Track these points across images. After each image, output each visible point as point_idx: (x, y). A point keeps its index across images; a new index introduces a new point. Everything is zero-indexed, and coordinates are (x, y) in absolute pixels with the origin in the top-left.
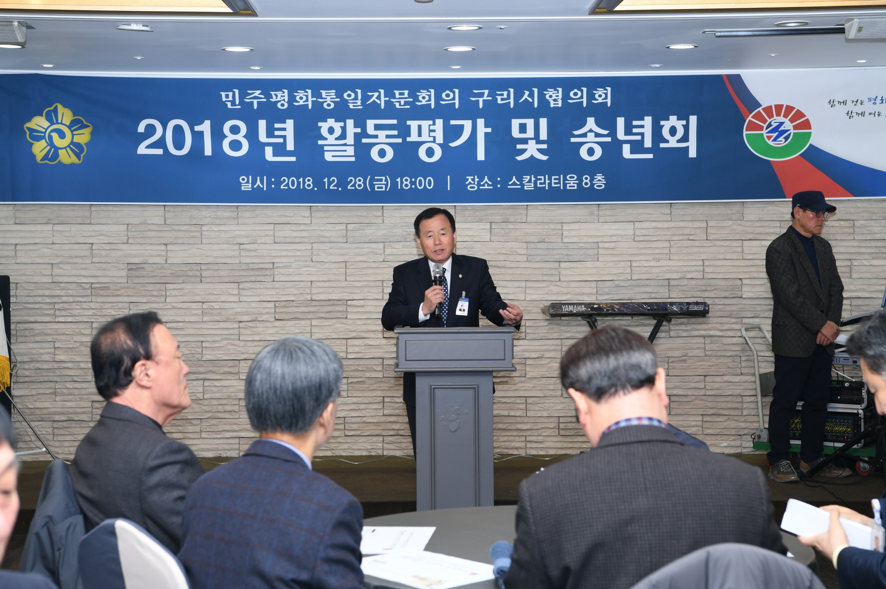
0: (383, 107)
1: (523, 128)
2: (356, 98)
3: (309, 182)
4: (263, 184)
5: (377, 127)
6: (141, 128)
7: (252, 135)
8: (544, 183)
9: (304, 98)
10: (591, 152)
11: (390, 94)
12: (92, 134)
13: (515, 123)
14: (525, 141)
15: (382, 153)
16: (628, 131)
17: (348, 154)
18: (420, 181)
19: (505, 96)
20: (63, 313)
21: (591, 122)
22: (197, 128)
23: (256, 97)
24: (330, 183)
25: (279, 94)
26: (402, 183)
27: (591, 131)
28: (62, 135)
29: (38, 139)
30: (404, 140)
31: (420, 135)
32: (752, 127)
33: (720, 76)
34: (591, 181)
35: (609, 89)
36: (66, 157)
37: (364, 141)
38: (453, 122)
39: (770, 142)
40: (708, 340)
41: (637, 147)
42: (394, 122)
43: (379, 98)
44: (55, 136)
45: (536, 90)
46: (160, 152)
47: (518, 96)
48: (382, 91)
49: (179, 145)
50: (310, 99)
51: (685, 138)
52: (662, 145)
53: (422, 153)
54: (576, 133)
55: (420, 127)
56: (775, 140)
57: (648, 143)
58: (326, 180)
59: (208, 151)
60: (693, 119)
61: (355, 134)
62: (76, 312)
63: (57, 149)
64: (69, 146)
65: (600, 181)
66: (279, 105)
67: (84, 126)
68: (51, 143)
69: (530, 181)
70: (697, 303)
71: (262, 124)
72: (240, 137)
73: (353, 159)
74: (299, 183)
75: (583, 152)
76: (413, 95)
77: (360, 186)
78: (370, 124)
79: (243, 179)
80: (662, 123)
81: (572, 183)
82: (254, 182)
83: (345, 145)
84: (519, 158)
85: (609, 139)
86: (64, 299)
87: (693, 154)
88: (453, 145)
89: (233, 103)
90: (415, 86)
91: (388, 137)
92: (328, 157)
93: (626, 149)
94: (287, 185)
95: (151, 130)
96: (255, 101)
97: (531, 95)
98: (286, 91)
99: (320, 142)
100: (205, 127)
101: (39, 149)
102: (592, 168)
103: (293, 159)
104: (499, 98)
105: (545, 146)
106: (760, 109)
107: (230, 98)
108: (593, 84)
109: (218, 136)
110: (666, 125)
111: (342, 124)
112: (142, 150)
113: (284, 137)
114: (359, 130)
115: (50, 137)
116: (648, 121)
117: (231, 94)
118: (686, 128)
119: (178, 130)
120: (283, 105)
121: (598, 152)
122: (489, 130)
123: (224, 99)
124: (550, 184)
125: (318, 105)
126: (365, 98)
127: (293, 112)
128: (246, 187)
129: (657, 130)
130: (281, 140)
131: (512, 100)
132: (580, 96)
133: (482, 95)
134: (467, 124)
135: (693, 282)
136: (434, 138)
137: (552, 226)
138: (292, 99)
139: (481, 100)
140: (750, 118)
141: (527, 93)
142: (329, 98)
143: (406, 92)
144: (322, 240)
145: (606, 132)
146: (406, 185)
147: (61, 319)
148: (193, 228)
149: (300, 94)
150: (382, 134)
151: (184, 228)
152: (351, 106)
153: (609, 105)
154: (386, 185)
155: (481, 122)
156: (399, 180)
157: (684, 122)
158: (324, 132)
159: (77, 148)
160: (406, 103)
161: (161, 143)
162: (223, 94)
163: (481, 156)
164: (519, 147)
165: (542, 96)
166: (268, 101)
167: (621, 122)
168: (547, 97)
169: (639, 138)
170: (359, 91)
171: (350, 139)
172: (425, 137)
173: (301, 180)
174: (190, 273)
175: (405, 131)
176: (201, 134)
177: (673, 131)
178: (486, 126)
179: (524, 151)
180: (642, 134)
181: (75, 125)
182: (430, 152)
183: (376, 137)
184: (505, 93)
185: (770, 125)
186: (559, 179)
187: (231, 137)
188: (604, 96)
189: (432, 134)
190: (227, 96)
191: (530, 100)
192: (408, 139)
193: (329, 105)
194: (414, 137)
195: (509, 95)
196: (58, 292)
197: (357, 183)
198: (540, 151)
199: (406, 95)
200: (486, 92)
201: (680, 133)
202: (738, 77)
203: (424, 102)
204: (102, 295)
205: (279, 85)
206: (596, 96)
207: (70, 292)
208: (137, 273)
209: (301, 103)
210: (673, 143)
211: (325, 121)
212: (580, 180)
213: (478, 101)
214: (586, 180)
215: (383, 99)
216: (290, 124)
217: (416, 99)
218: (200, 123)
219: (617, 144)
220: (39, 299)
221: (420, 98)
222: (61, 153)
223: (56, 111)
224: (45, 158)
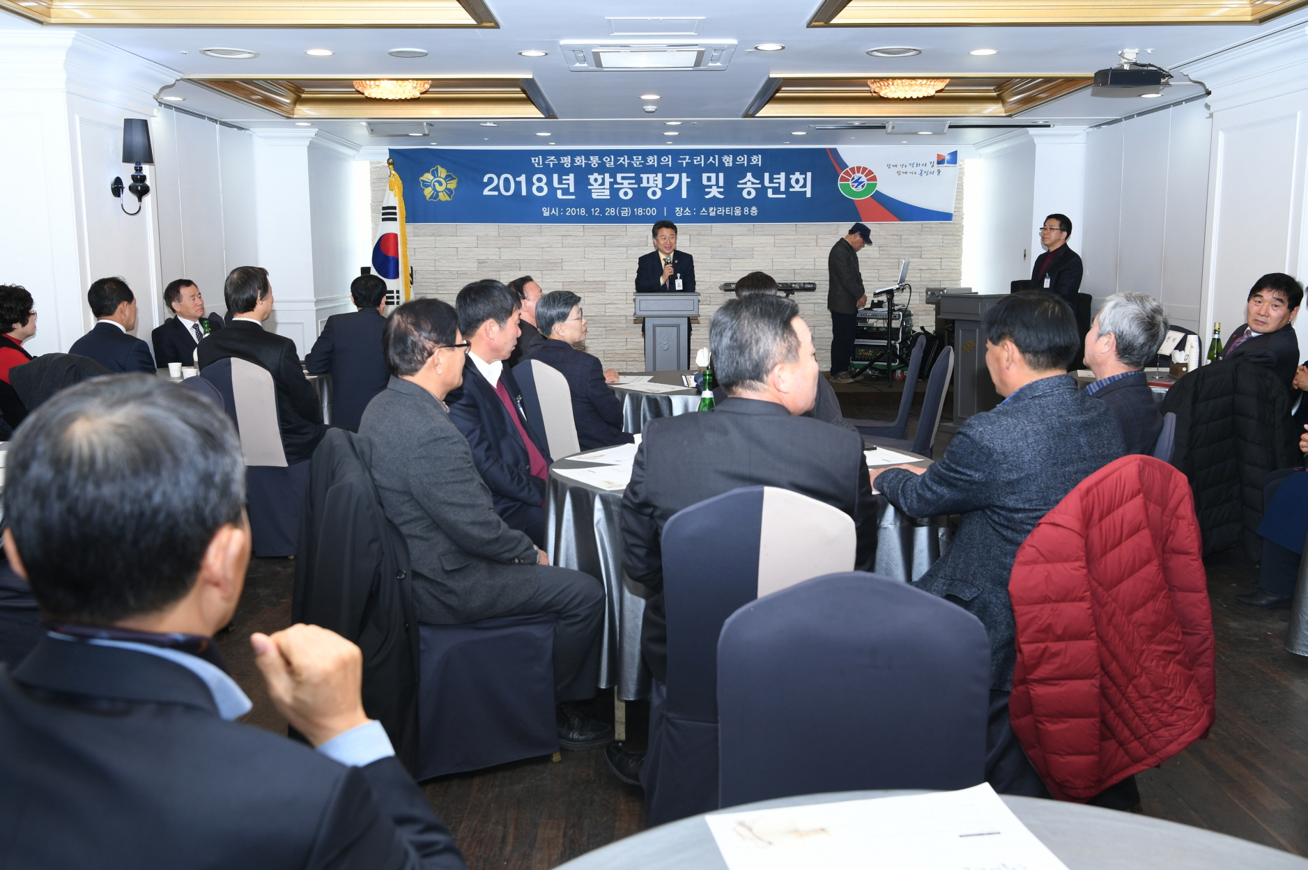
0: (626, 166)
1: (709, 179)
2: (611, 161)
3: (583, 211)
4: (556, 212)
5: (623, 178)
6: (485, 180)
7: (549, 183)
8: (722, 212)
9: (580, 161)
10: (749, 193)
11: (630, 158)
12: (458, 183)
13: (705, 176)
14: (710, 187)
15: (626, 194)
16: (771, 181)
17: (606, 194)
18: (648, 210)
19: (699, 160)
20: (442, 288)
21: (749, 175)
22: (518, 179)
23: (552, 160)
24: (595, 212)
25: (565, 158)
26: (638, 211)
27: (749, 181)
28: (441, 184)
29: (427, 186)
30: (639, 186)
31: (648, 183)
32: (843, 179)
33: (825, 149)
34: (749, 211)
35: (760, 156)
36: (443, 197)
37: (615, 186)
38: (667, 175)
39: (853, 189)
40: (816, 305)
41: (776, 191)
42: (633, 175)
43: (624, 160)
44: (437, 184)
45: (717, 156)
46: (496, 193)
47: (706, 159)
48: (626, 157)
49: (507, 189)
50: (584, 161)
51: (804, 186)
52: (791, 190)
53: (649, 193)
54: (740, 182)
55: (648, 178)
56: (856, 187)
57: (783, 189)
58: (593, 210)
59: (524, 193)
60: (809, 175)
61: (610, 182)
62: (448, 288)
63: (438, 192)
64: (444, 190)
65: (754, 211)
66: (565, 165)
67: (453, 179)
68: (434, 189)
69: (713, 211)
70: (809, 284)
71: (555, 177)
72: (542, 184)
73: (609, 197)
74: (577, 211)
75: (745, 194)
76: (644, 159)
77: (613, 213)
78: (619, 176)
79: (544, 209)
80: (791, 176)
81: (738, 212)
82: (551, 211)
83: (604, 189)
84: (707, 197)
85: (760, 186)
86: (442, 280)
87: (809, 195)
88: (668, 189)
89: (538, 164)
90: (645, 154)
91: (629, 184)
92: (594, 196)
93: (770, 192)
94: (570, 213)
95: (491, 180)
96: (551, 163)
97: (714, 159)
98: (569, 157)
99: (589, 187)
100: (522, 178)
101: (428, 192)
102: (750, 203)
103: (573, 197)
104: (695, 161)
105: (722, 190)
106: (848, 169)
107: (537, 161)
108: (751, 153)
109: (530, 183)
110: (793, 178)
111: (602, 176)
112: (486, 192)
113: (568, 184)
114: (612, 180)
115: (434, 185)
116: (783, 175)
117: (537, 159)
118: (805, 179)
119: (507, 181)
120: (567, 165)
121: (754, 194)
122: (689, 180)
123: (533, 162)
124: (725, 212)
125: (588, 165)
126: (616, 161)
127: (574, 169)
128: (546, 214)
129: (788, 180)
130: (566, 186)
131: (703, 162)
132: (742, 160)
133: (685, 159)
134: (676, 176)
135: (808, 271)
136: (657, 184)
137: (726, 238)
138: (573, 161)
139: (684, 162)
140: (842, 174)
141: (712, 158)
142: (594, 161)
143: (640, 157)
144: (590, 245)
145: (758, 182)
146: (640, 213)
147: (441, 292)
148: (515, 238)
149: (577, 159)
150: (626, 182)
151: (510, 238)
152: (608, 166)
153: (760, 165)
154: (628, 213)
155: (684, 175)
156: (636, 210)
157: (804, 176)
158: (592, 181)
159: (449, 192)
160: (640, 164)
161: (497, 188)
162: (533, 159)
163: (684, 195)
164: (707, 190)
165: (720, 160)
166: (559, 163)
167: (767, 175)
168: (724, 160)
169: (777, 185)
170: (612, 157)
171: (607, 185)
172: (651, 184)
173: (578, 210)
174: (514, 265)
175: (639, 181)
176: (520, 182)
177: (797, 181)
178: (687, 178)
179: (710, 192)
180: (779, 183)
181: (448, 178)
182: (654, 193)
183: (622, 184)
184: (699, 158)
185: (853, 178)
186: (730, 210)
187: (537, 184)
188: (757, 160)
189: (655, 182)
190: (535, 160)
191: (714, 162)
192: (641, 185)
193: (594, 165)
194: (644, 184)
195: (701, 159)
196: (438, 276)
197: (611, 211)
198: (719, 192)
199: (640, 159)
200: (688, 157)
201: (801, 182)
202: (835, 149)
203: (651, 163)
204: (463, 278)
205: (565, 153)
206: (753, 160)
207: (446, 276)
208: (483, 265)
209: (578, 164)
210: (797, 188)
211: (593, 174)
212: (742, 210)
213: (683, 163)
214: (746, 210)
215: (626, 161)
216: (571, 176)
217: (646, 161)
218: (520, 176)
219: (765, 189)
220: (428, 280)
221: (648, 161)
222: (440, 194)
223: (437, 169)
224: (431, 197)
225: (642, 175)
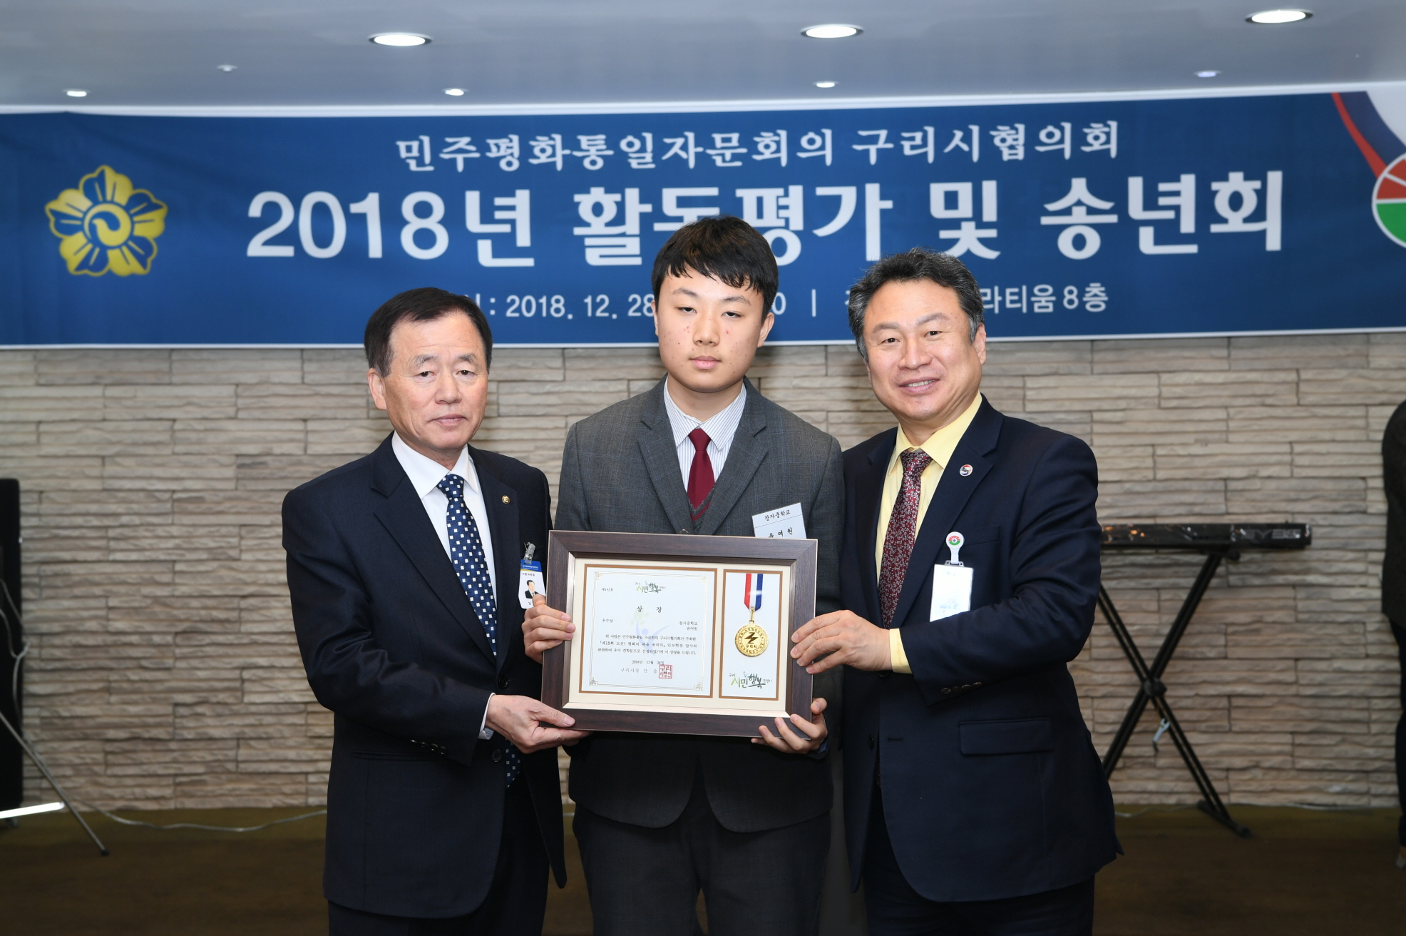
0: (692, 164)
1: (951, 200)
2: (643, 149)
3: (557, 306)
5: (683, 202)
6: (255, 210)
7: (454, 219)
8: (992, 301)
9: (549, 150)
10: (1079, 242)
11: (705, 141)
12: (167, 220)
13: (937, 192)
14: (955, 224)
16: (1150, 202)
17: (629, 251)
19: (918, 141)
20: (122, 545)
21: (1079, 187)
22: (355, 208)
23: (460, 149)
24: (596, 306)
25: (503, 143)
27: (1079, 203)
28: (113, 223)
29: (71, 230)
31: (760, 214)
32: (1390, 190)
33: (1327, 96)
34: (1080, 296)
35: (1114, 125)
36: (122, 264)
37: (659, 227)
38: (821, 191)
40: (1301, 593)
41: (1167, 232)
42: (713, 191)
43: (685, 147)
44: (101, 225)
45: (975, 129)
46: (288, 251)
47: (942, 140)
48: (691, 136)
49: (323, 239)
50: (560, 152)
51: (1259, 214)
52: (1215, 228)
54: (1051, 207)
55: (760, 201)
57: (1188, 225)
58: (589, 300)
59: (375, 249)
60: (1275, 179)
61: (642, 215)
62: (145, 543)
63: (104, 249)
64: (125, 244)
65: (1096, 296)
66: (503, 164)
67: (152, 207)
68: (94, 239)
70: (1287, 526)
71: (473, 200)
72: (432, 223)
73: (638, 261)
74: (539, 306)
75: (1065, 244)
76: (748, 142)
78: (669, 196)
80: (1215, 186)
81: (1044, 301)
83: (623, 235)
85: (1113, 219)
86: (125, 520)
87: (1274, 242)
88: (822, 232)
89: (420, 161)
90: (750, 125)
92: (593, 258)
93: (1146, 235)
94: (518, 310)
95: (272, 212)
96: (460, 159)
97: (967, 139)
98: (515, 138)
99: (578, 231)
100: (370, 206)
101: (73, 249)
102: (1081, 273)
103: (529, 262)
104: (906, 145)
105: (992, 233)
106: (1405, 157)
107: (415, 153)
108: (1083, 115)
109: (392, 222)
110: (1223, 190)
111: (618, 197)
112: (257, 248)
113: (512, 222)
114: (648, 208)
115: (93, 228)
116: (1187, 183)
117: (415, 145)
118: (1262, 194)
119: (321, 213)
120: (509, 164)
121: (1093, 243)
122: (888, 204)
123: (403, 154)
124: (1002, 303)
125: (573, 164)
126: (660, 148)
127: (529, 176)
129: (1205, 200)
130: (506, 228)
131: (930, 150)
132: (1057, 139)
133: (874, 140)
134: (848, 195)
135: (1272, 485)
136: (787, 220)
137: (1007, 382)
138: (526, 152)
139: (873, 149)
140: (1386, 174)
141: (959, 134)
142: (593, 149)
143: (735, 137)
145: (1107, 205)
147: (119, 556)
148: (352, 391)
149: (540, 143)
151: (337, 390)
152: (634, 164)
153: (1113, 154)
155: (872, 190)
157: (1257, 184)
158: (585, 212)
159: (139, 246)
160: (735, 157)
161: (289, 238)
162: (402, 145)
163: (874, 250)
164: (944, 234)
165: (986, 141)
166: (483, 157)
167: (1135, 186)
168: (997, 142)
169: (1170, 215)
170: (649, 137)
171: (633, 225)
172: (770, 219)
173: (543, 300)
176: (362, 218)
177: (1236, 201)
178: (883, 197)
179: (953, 242)
180: (1177, 209)
181: (137, 205)
182: (779, 247)
183: (680, 219)
184: (918, 136)
186: (1020, 294)
187: (415, 224)
188: (1105, 138)
189: (783, 213)
190: (409, 149)
191: (965, 147)
193: (593, 163)
195: (925, 139)
196: (113, 508)
197: (646, 304)
198: (985, 242)
199: (735, 142)
200: (883, 134)
201: (1250, 204)
202: (1363, 98)
203: (767, 155)
204: (191, 513)
205: (502, 126)
206: (1090, 139)
207: (135, 507)
208: (254, 472)
209: (543, 159)
210: (1235, 223)
211: (587, 192)
212: (1059, 294)
213: (867, 152)
214: (1070, 295)
215: (692, 150)
216: (522, 198)
217: (753, 148)
218: (361, 197)
219: (1129, 228)
220: (79, 521)
221: (761, 147)
222: (114, 256)
223: (101, 179)
224: (84, 264)
225: (740, 193)
